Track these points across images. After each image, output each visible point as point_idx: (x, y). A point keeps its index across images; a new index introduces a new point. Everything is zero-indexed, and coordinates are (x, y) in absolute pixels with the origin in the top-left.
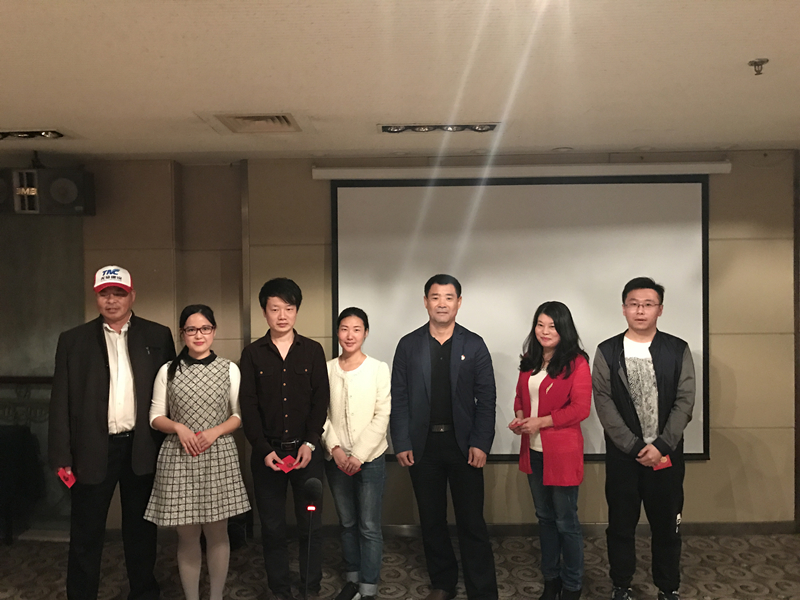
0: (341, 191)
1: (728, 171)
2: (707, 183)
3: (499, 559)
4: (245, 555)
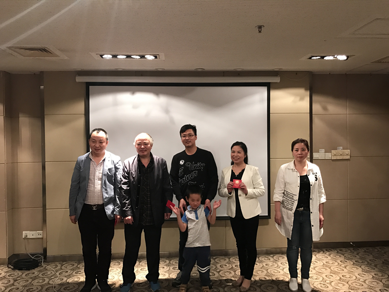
0: (91, 87)
1: (279, 81)
2: (269, 87)
3: (166, 269)
4: (39, 271)
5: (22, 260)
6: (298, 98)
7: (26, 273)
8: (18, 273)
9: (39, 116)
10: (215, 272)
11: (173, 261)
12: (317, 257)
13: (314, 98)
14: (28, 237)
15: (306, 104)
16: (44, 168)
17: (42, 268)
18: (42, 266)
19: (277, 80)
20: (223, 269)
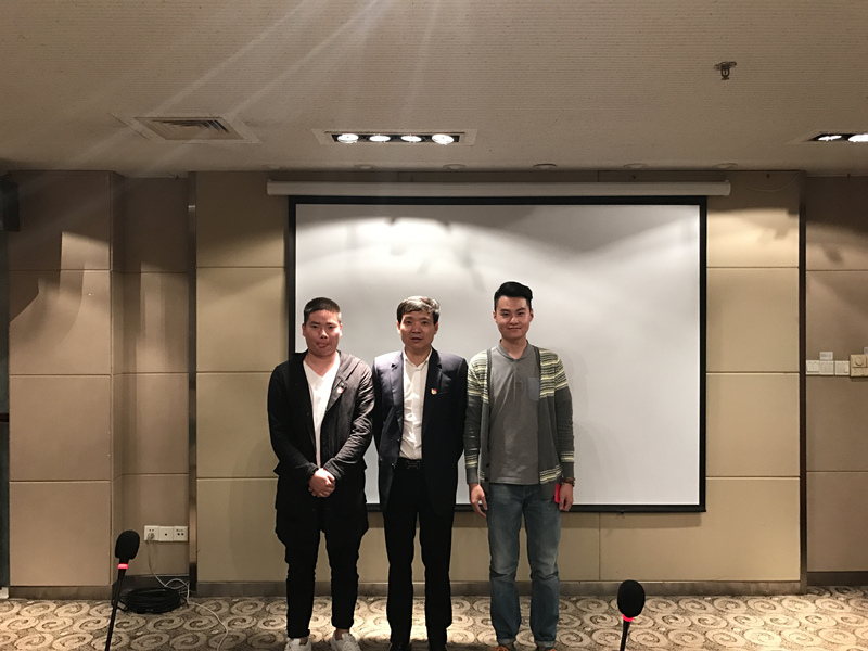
0: (299, 207)
1: (727, 193)
2: (705, 205)
3: (467, 621)
4: (182, 616)
5: (144, 589)
6: (772, 233)
7: (156, 621)
8: (135, 620)
9: (185, 270)
10: (582, 634)
11: (478, 603)
12: (817, 607)
13: (809, 232)
14: (156, 539)
15: (790, 245)
16: (192, 384)
17: (188, 610)
18: (188, 606)
19: (723, 190)
20: (598, 627)
